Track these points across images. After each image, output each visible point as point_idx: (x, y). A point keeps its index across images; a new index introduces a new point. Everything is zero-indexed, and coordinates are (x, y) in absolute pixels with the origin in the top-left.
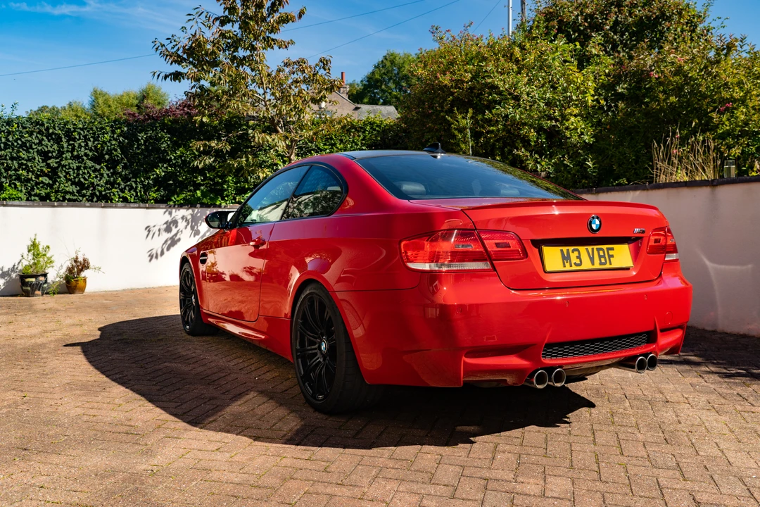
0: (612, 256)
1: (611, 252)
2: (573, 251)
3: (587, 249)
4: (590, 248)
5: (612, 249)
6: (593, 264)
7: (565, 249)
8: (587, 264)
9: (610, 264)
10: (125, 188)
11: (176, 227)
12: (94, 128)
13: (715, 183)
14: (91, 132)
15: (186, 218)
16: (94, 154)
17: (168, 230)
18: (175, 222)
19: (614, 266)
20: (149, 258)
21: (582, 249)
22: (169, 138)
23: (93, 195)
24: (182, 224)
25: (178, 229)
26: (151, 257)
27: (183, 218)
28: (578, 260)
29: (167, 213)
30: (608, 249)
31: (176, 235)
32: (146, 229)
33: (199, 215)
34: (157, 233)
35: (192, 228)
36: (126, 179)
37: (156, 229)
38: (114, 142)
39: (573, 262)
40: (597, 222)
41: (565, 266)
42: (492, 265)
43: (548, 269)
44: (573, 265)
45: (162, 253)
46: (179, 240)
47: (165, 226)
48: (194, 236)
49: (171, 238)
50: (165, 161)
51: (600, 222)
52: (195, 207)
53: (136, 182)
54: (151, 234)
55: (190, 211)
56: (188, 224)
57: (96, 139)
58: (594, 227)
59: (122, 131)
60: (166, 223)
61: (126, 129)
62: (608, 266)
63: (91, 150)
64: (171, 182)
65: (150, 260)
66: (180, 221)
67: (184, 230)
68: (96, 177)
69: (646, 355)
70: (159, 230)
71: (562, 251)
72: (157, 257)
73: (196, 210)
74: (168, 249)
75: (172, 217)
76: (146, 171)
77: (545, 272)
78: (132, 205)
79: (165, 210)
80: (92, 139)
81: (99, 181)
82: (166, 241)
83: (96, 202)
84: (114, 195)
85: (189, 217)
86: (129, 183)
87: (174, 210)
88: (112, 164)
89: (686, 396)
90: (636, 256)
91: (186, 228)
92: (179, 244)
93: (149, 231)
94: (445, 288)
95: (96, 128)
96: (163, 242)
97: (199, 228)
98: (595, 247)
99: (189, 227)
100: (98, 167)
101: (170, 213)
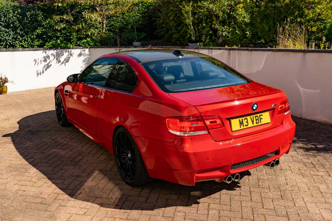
0: (262, 119)
1: (261, 117)
2: (244, 120)
3: (251, 117)
4: (252, 117)
5: (262, 115)
6: (253, 124)
7: (241, 119)
8: (250, 125)
9: (261, 122)
10: (22, 40)
11: (49, 59)
12: (4, 11)
13: (305, 52)
14: (2, 13)
15: (54, 55)
16: (5, 24)
17: (45, 61)
18: (48, 57)
19: (262, 123)
20: (37, 75)
21: (249, 118)
22: (42, 14)
23: (6, 45)
24: (52, 58)
25: (50, 60)
26: (38, 74)
27: (52, 54)
28: (247, 123)
29: (44, 52)
30: (260, 116)
31: (49, 63)
32: (34, 61)
33: (60, 52)
34: (40, 62)
35: (57, 59)
36: (22, 36)
37: (39, 60)
38: (14, 18)
39: (244, 124)
40: (256, 106)
41: (241, 127)
42: (209, 132)
43: (233, 130)
44: (244, 126)
45: (43, 72)
46: (51, 65)
47: (44, 59)
48: (58, 63)
49: (47, 65)
50: (40, 26)
51: (257, 106)
52: (58, 49)
53: (27, 37)
54: (37, 63)
55: (55, 51)
56: (55, 57)
57: (5, 16)
58: (254, 108)
59: (18, 12)
60: (44, 57)
61: (20, 10)
62: (260, 124)
63: (3, 22)
64: (45, 36)
65: (38, 76)
66: (51, 56)
67: (53, 61)
68: (7, 35)
69: (274, 161)
70: (41, 61)
71: (240, 120)
72: (40, 74)
73: (58, 50)
74: (46, 70)
75: (47, 54)
76: (32, 32)
77: (232, 131)
78: (26, 49)
79: (43, 51)
80: (3, 17)
81: (9, 37)
82: (45, 66)
83: (8, 48)
84: (17, 44)
85: (55, 54)
86: (24, 38)
87: (47, 51)
88: (15, 29)
89: (290, 165)
90: (272, 116)
91: (54, 59)
92: (51, 67)
93: (36, 62)
94: (187, 145)
95: (5, 10)
96: (43, 67)
97: (60, 59)
98: (254, 116)
99: (55, 59)
100: (8, 30)
101: (46, 53)
